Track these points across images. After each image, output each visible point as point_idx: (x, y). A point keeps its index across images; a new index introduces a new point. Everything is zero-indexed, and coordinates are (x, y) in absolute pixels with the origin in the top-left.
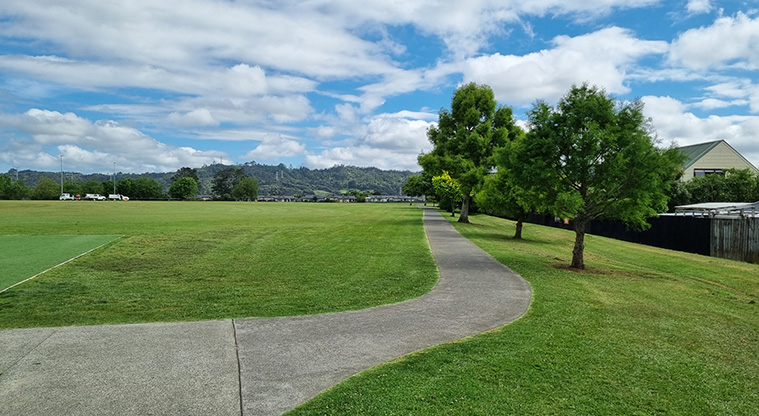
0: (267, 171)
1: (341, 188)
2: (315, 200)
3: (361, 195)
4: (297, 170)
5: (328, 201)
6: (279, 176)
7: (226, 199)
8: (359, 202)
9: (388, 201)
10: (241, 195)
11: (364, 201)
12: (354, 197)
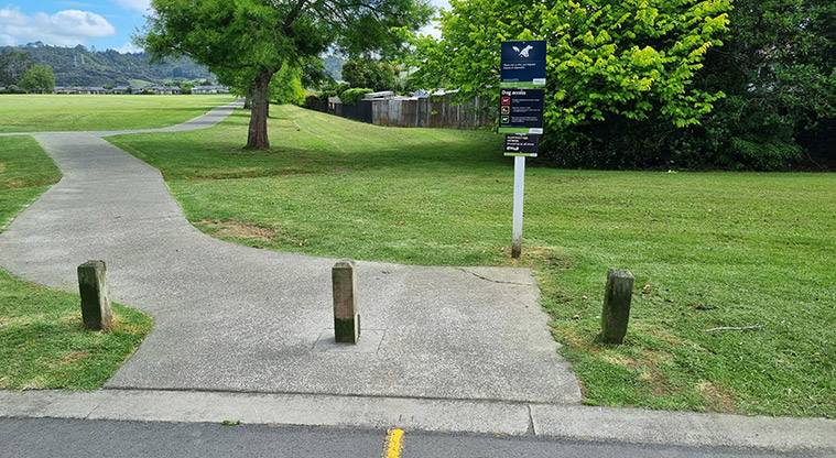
0: (60, 54)
1: (164, 77)
2: (129, 92)
3: (186, 85)
4: (104, 54)
5: (145, 93)
6: (79, 62)
7: (13, 92)
8: (184, 93)
9: (218, 92)
10: (32, 86)
11: (189, 93)
12: (177, 88)
